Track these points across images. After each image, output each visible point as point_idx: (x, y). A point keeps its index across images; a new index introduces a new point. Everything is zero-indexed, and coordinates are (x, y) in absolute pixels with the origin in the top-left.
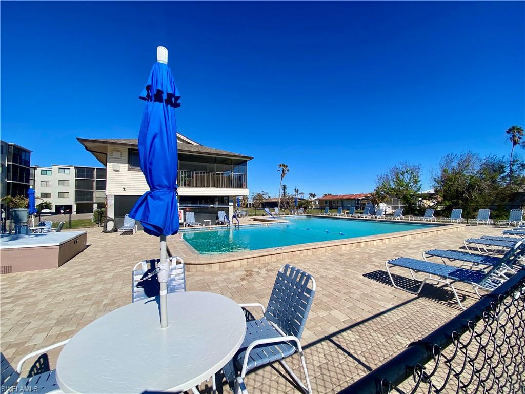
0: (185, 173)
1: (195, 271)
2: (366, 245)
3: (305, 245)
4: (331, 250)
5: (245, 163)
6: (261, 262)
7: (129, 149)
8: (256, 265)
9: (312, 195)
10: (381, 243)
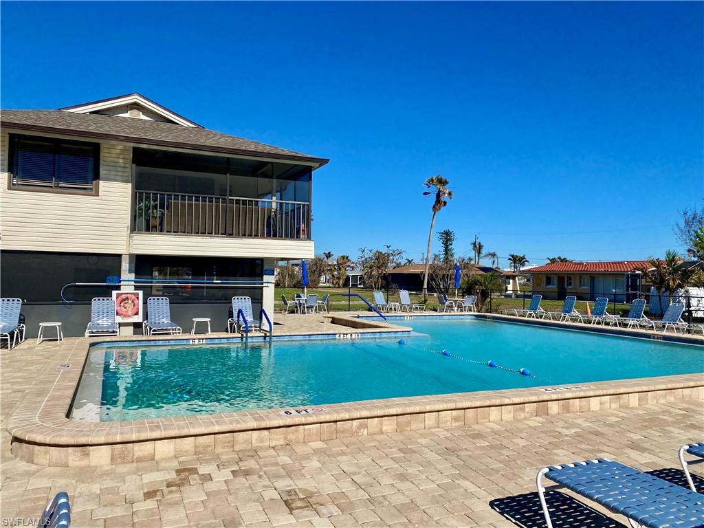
0: (148, 198)
1: (46, 462)
2: (567, 409)
3: (381, 402)
4: (456, 419)
5: (307, 176)
6: (237, 448)
7: (12, 136)
8: (218, 455)
9: (517, 260)
10: (614, 406)
